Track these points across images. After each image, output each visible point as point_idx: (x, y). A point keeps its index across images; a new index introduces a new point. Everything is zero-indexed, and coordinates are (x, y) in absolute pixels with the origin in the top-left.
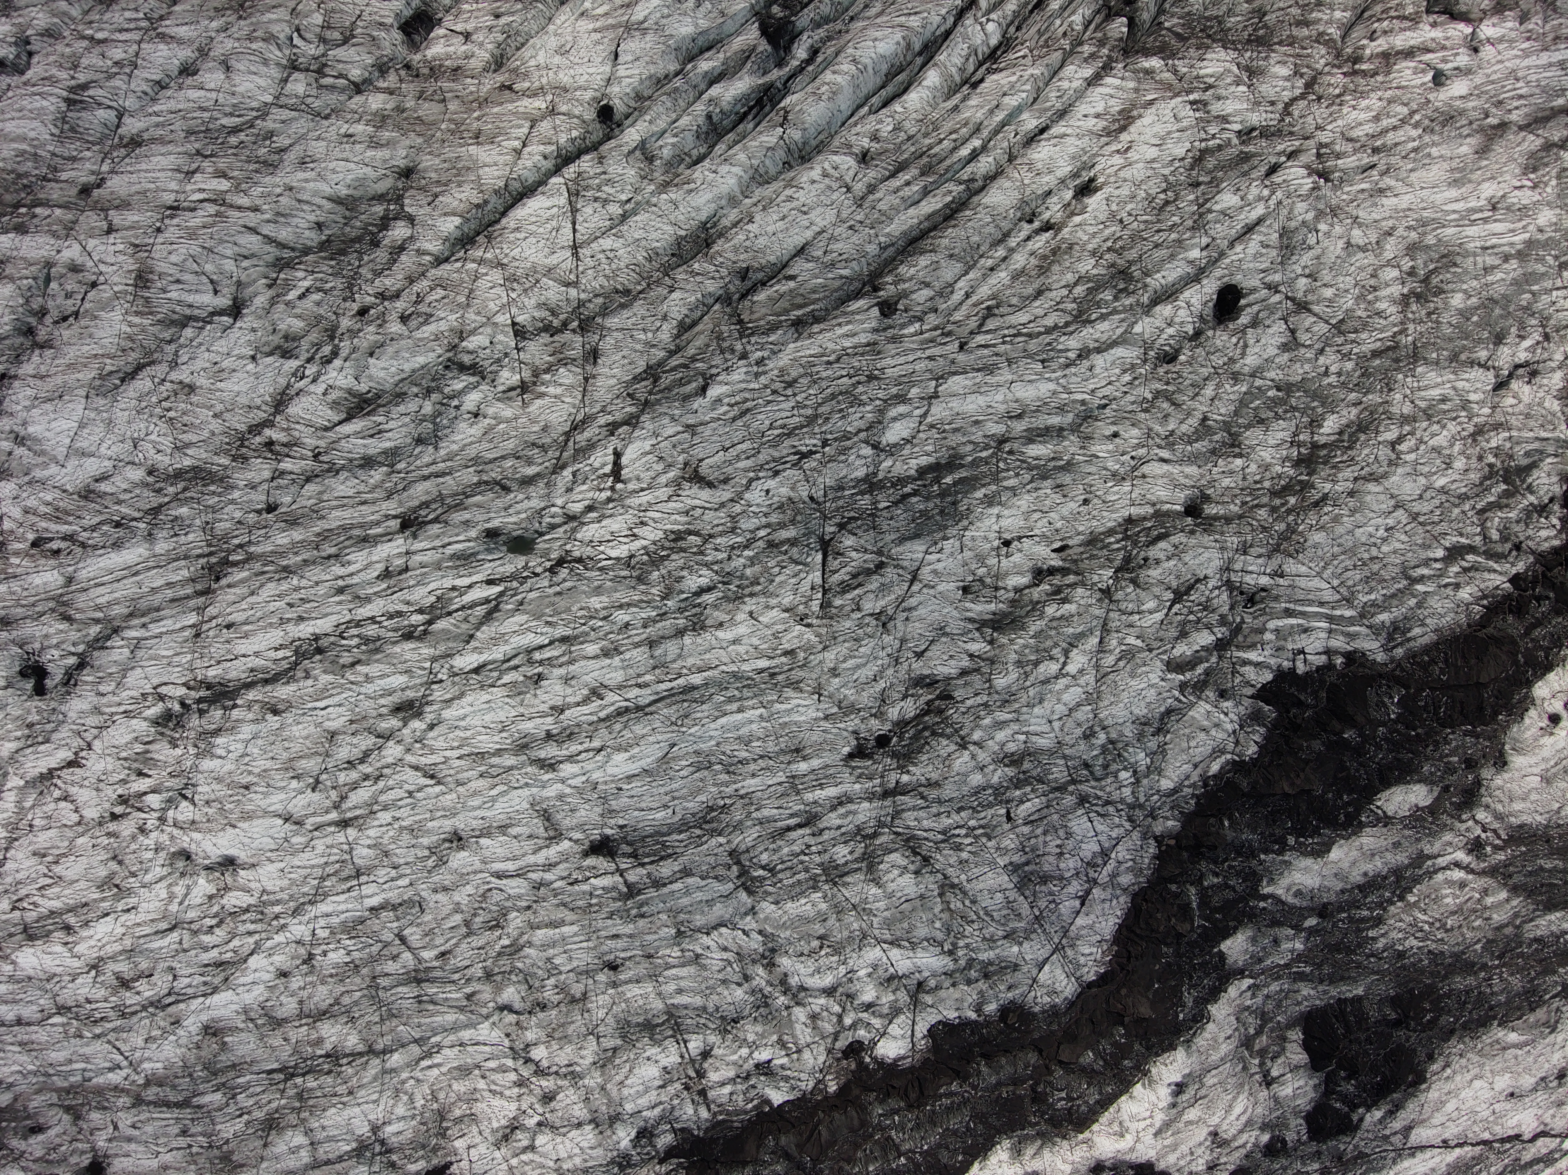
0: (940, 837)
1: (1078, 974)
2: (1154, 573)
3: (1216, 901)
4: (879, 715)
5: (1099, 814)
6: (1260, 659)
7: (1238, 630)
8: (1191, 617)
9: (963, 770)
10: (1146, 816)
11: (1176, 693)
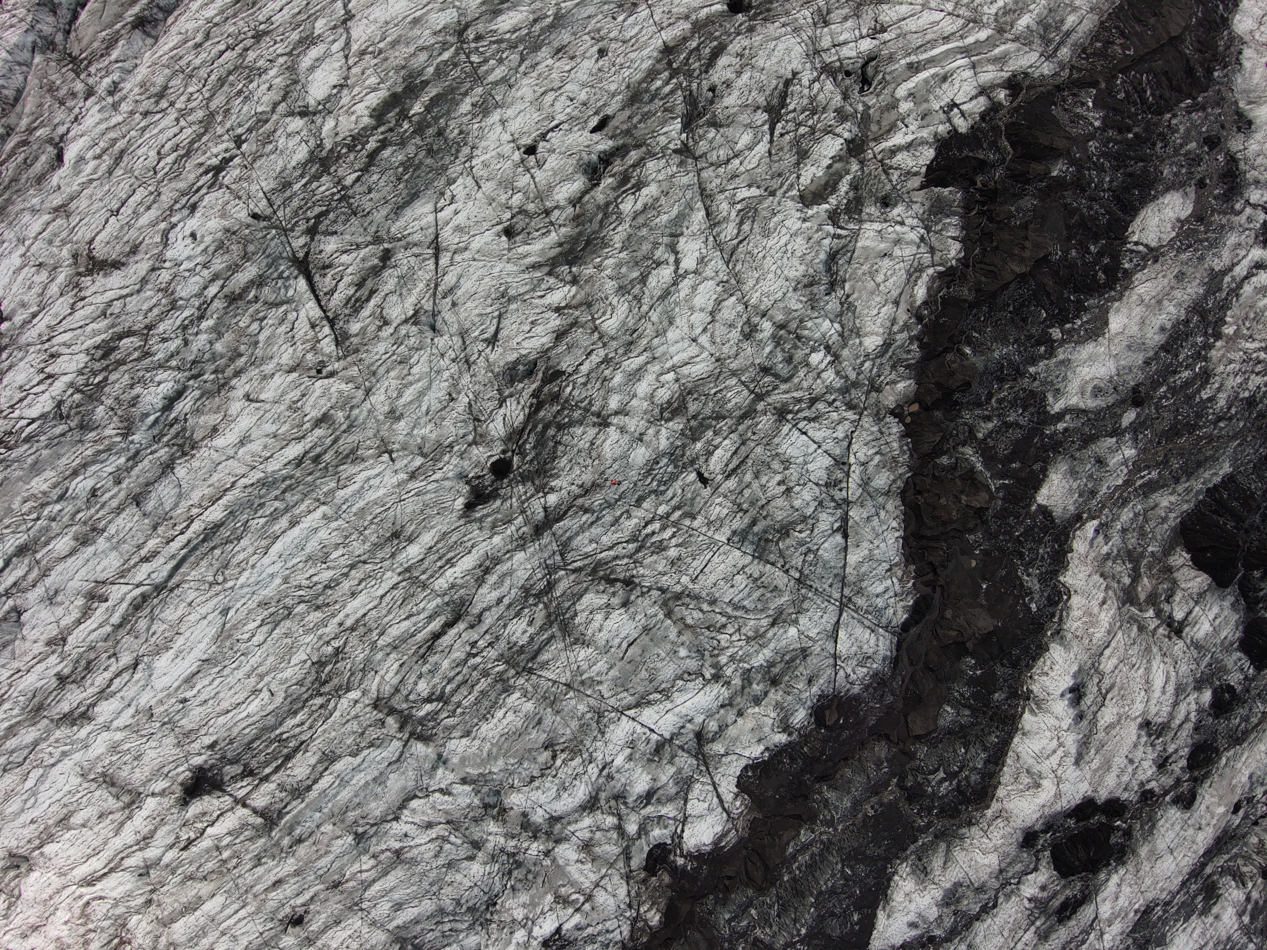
0: (632, 546)
1: (884, 621)
2: (731, 100)
3: (1003, 448)
4: (480, 439)
5: (810, 420)
6: (910, 138)
7: (865, 120)
8: (802, 130)
9: (618, 452)
10: (868, 393)
11: (830, 229)
